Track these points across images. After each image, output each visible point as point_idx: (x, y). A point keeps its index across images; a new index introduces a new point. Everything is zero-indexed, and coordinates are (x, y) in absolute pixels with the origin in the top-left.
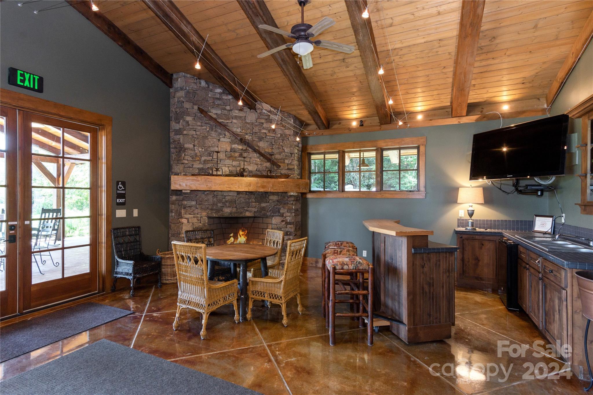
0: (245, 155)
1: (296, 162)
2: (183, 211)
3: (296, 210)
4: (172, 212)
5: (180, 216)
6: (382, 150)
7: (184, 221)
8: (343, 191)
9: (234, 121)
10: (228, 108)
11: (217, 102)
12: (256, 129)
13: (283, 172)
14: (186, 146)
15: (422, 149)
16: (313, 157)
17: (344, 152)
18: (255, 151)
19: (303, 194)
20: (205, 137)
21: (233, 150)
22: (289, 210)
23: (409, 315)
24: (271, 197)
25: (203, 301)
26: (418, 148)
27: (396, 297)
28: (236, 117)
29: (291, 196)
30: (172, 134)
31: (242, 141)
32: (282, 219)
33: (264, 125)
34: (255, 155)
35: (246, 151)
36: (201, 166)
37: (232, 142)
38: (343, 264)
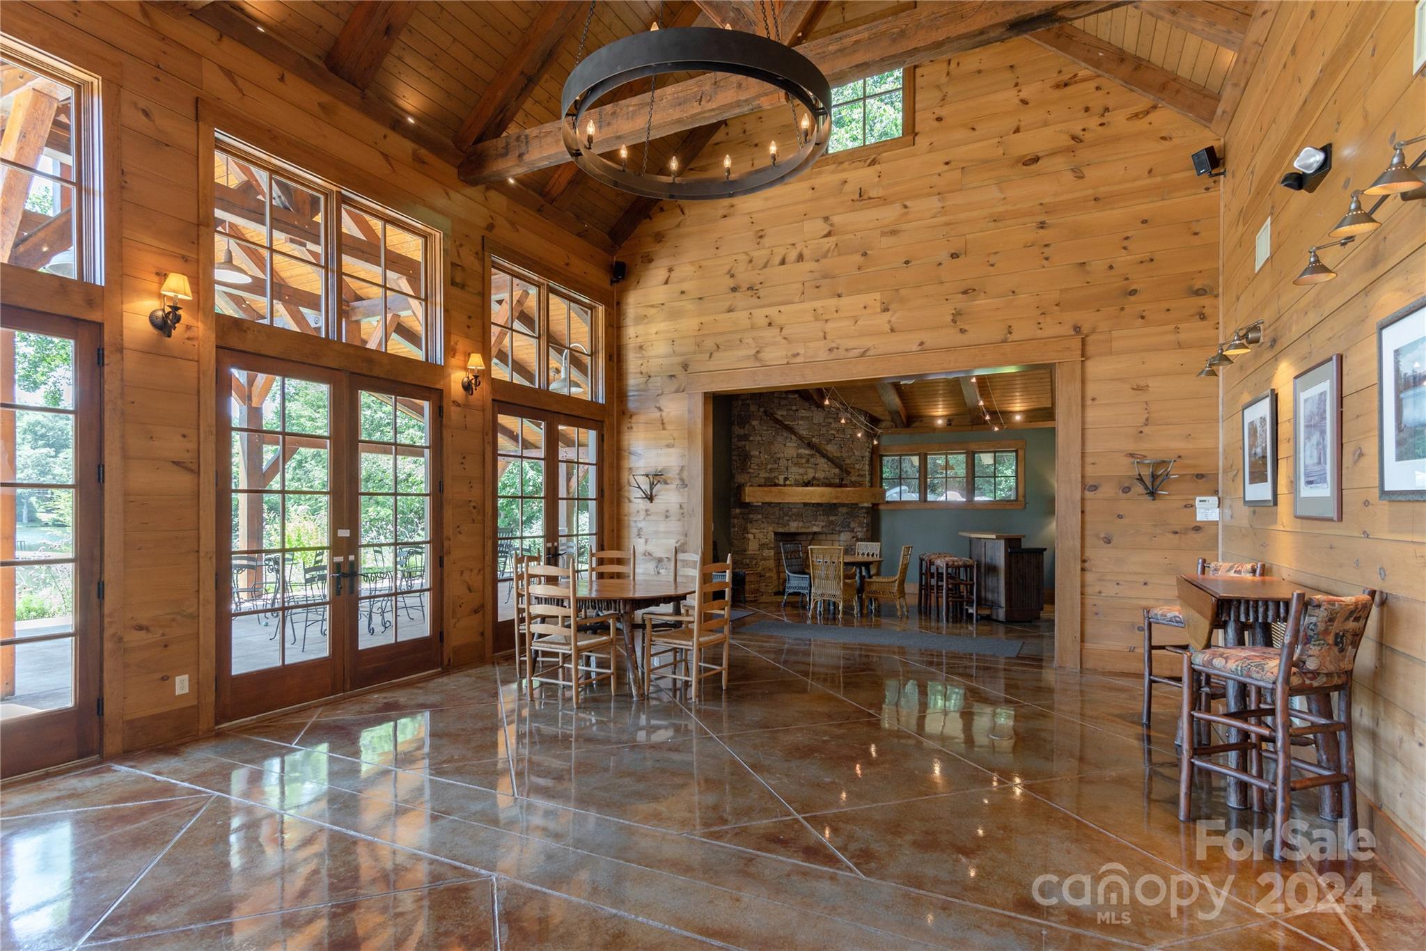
0: (812, 460)
1: (867, 467)
2: (749, 526)
3: (867, 524)
4: (734, 527)
5: (746, 531)
6: (974, 453)
7: (751, 536)
8: (925, 501)
9: (801, 422)
10: (794, 408)
11: (783, 402)
12: (823, 431)
13: (853, 479)
14: (752, 453)
15: (1021, 453)
16: (885, 459)
17: (926, 455)
18: (824, 456)
19: (875, 505)
20: (771, 443)
21: (799, 456)
22: (861, 525)
23: (1006, 600)
24: (840, 509)
25: (838, 593)
26: (1016, 451)
27: (995, 590)
28: (803, 418)
29: (862, 508)
30: (735, 440)
31: (810, 445)
32: (853, 534)
33: (833, 425)
34: (824, 460)
35: (812, 456)
36: (767, 475)
37: (799, 447)
38: (953, 561)
